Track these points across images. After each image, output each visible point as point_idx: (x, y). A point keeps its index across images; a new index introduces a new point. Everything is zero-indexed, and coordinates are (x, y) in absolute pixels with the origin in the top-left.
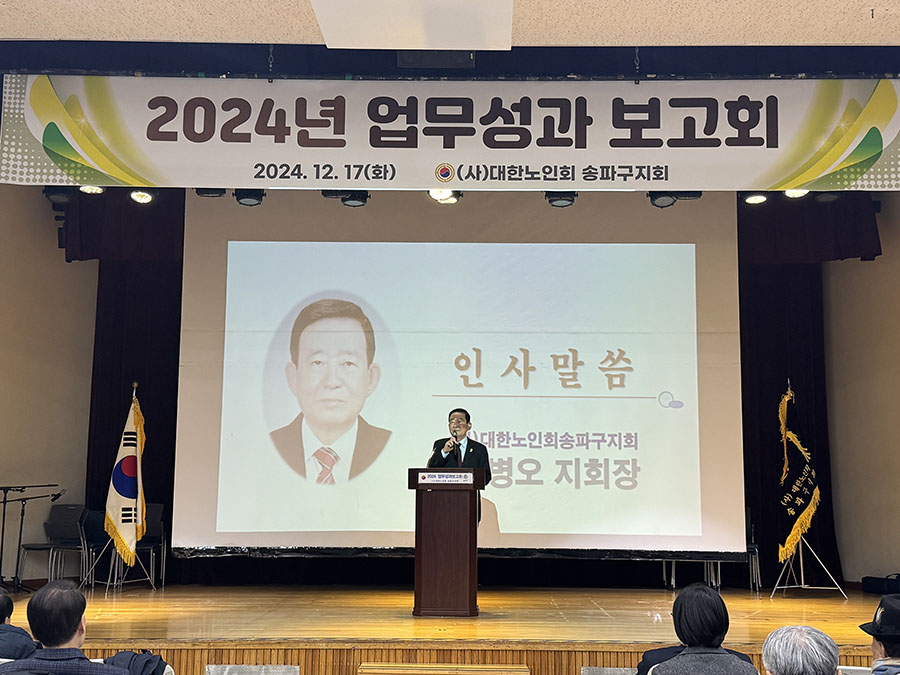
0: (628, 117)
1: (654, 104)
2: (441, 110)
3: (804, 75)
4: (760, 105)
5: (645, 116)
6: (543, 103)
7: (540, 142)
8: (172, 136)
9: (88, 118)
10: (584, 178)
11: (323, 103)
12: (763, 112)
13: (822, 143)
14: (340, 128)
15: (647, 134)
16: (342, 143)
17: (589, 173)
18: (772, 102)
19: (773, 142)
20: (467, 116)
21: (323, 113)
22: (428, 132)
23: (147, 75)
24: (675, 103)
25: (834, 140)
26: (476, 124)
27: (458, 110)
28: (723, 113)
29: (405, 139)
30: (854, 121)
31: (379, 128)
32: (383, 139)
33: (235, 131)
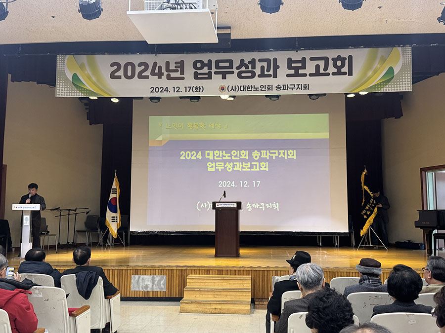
0: (293, 65)
1: (304, 60)
2: (221, 64)
3: (363, 46)
4: (346, 59)
5: (300, 65)
6: (260, 61)
7: (259, 76)
8: (119, 77)
9: (88, 71)
10: (276, 89)
11: (176, 63)
12: (347, 62)
13: (370, 73)
14: (182, 73)
15: (301, 72)
16: (183, 78)
17: (278, 88)
18: (350, 58)
19: (350, 74)
20: (231, 67)
21: (176, 67)
22: (216, 73)
23: (110, 54)
24: (312, 59)
25: (375, 72)
26: (234, 70)
27: (227, 64)
28: (331, 63)
29: (207, 76)
30: (383, 64)
31: (197, 72)
32: (199, 76)
33: (143, 75)
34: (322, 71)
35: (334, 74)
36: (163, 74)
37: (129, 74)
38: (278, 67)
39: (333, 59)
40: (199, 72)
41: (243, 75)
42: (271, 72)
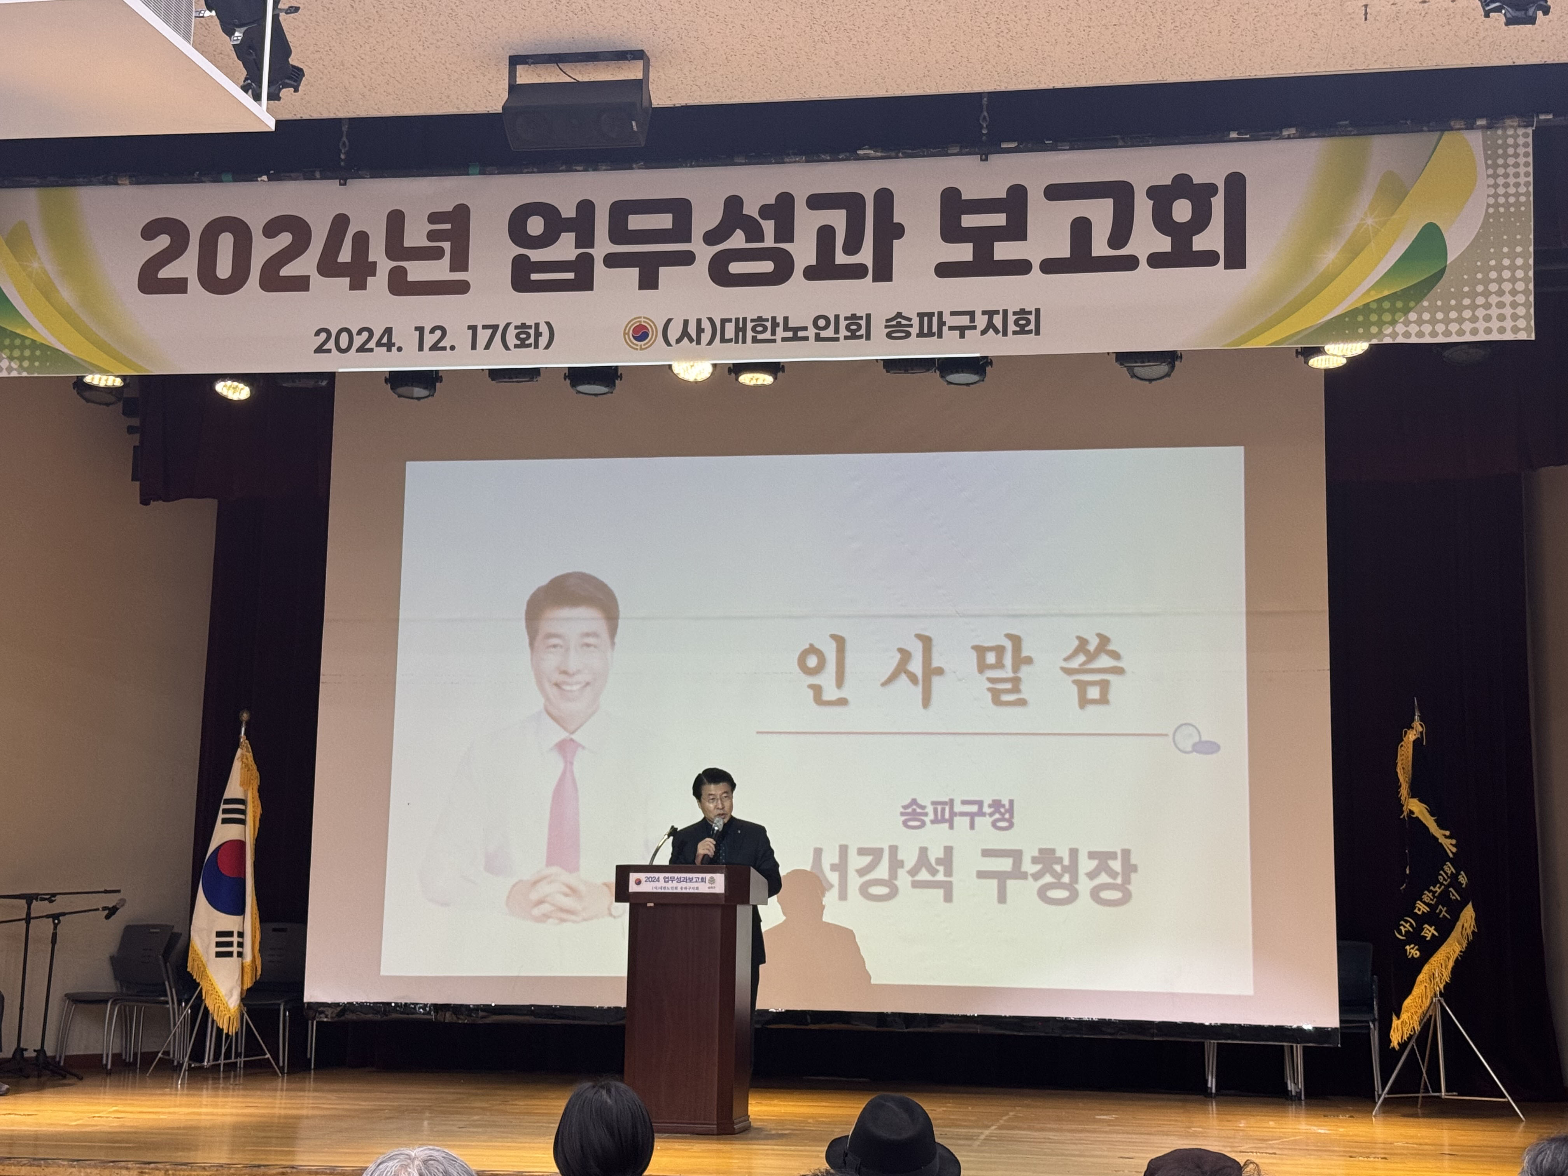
0: (969, 221)
1: (1018, 195)
2: (636, 222)
3: (1293, 131)
4: (1212, 189)
5: (999, 220)
6: (817, 202)
7: (811, 274)
9: (44, 260)
10: (889, 336)
11: (434, 218)
12: (1218, 204)
13: (1330, 256)
14: (460, 262)
15: (1003, 251)
16: (462, 287)
17: (897, 327)
18: (1236, 184)
20: (682, 231)
21: (432, 236)
22: (612, 261)
24: (1055, 193)
25: (1353, 251)
26: (696, 245)
27: (665, 221)
28: (1143, 208)
29: (571, 276)
30: (1392, 214)
31: (527, 257)
32: (534, 277)
33: (285, 272)
34: (1100, 248)
35: (1157, 260)
36: (372, 269)
37: (224, 269)
38: (899, 231)
39: (1153, 192)
40: (536, 255)
41: (736, 268)
42: (866, 256)
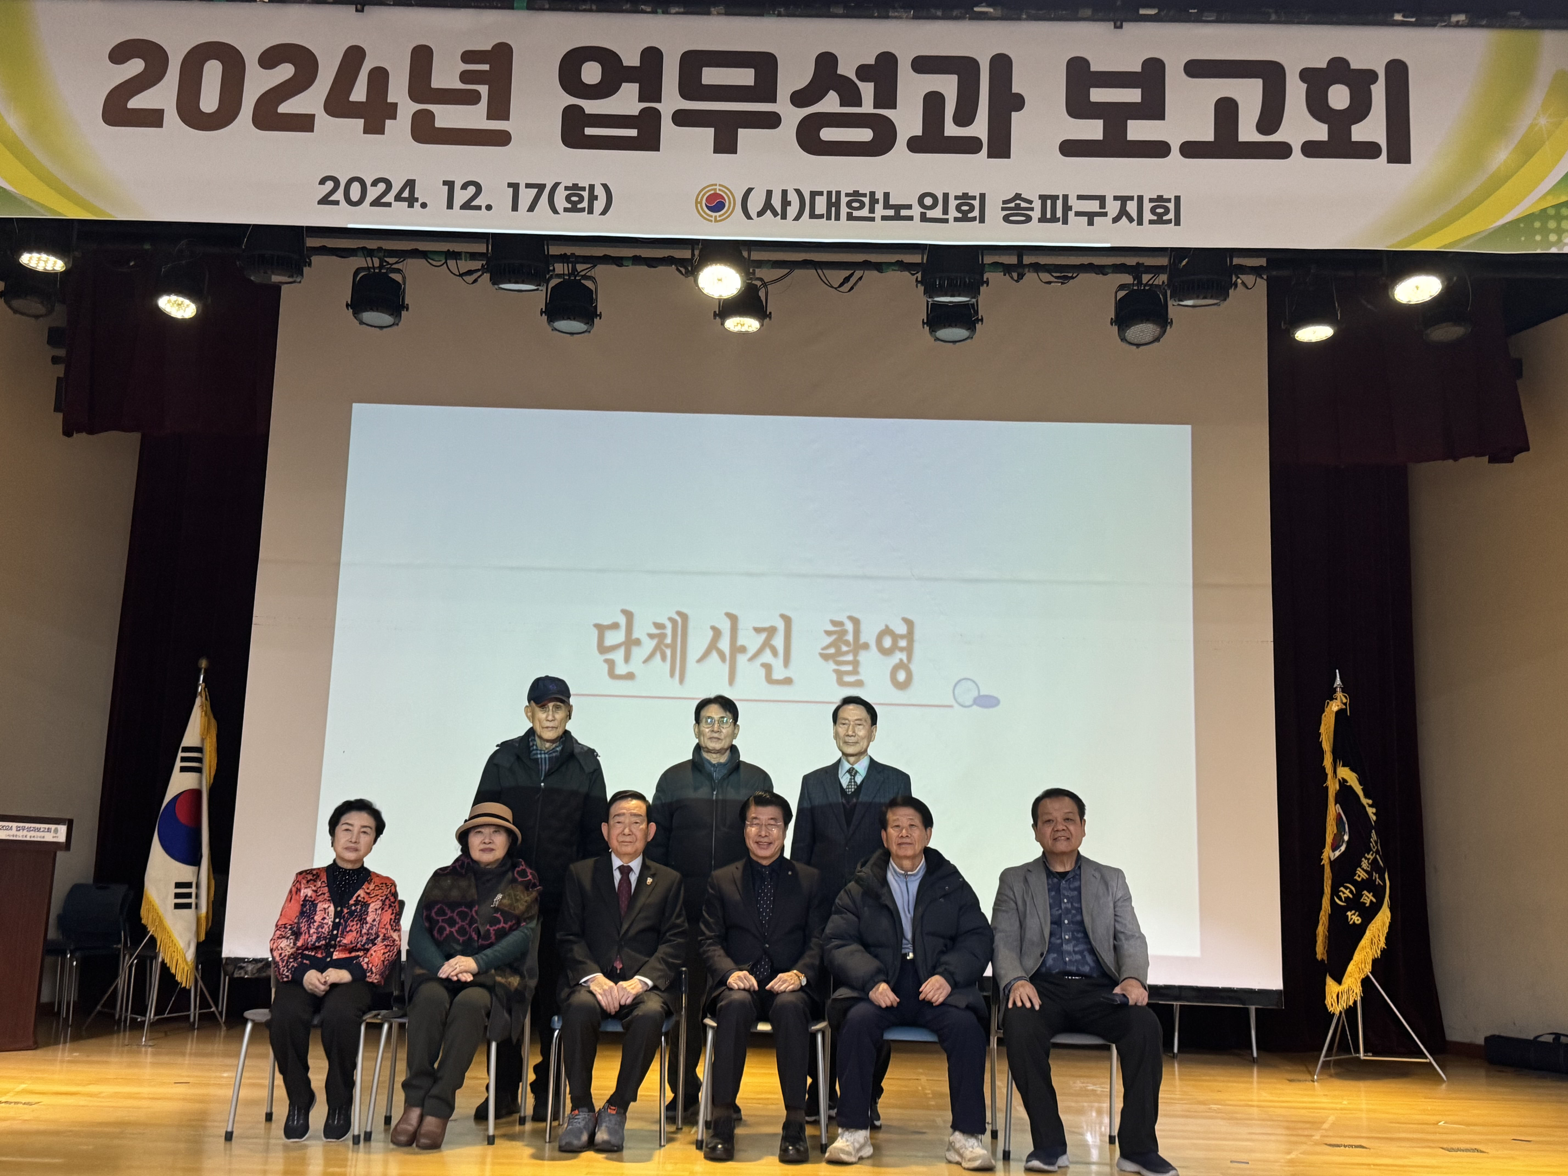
0: (1098, 95)
1: (1154, 70)
2: (711, 76)
3: (1462, 17)
4: (1372, 76)
5: (1133, 95)
6: (922, 65)
7: (915, 145)
8: (154, 118)
10: (1006, 219)
11: (468, 57)
12: (1379, 94)
13: (1501, 156)
14: (499, 108)
15: (1138, 130)
16: (502, 139)
17: (1016, 210)
18: (1398, 72)
19: (1399, 153)
20: (765, 89)
21: (465, 77)
22: (682, 118)
24: (1196, 69)
25: (1527, 151)
26: (782, 106)
27: (745, 77)
28: (1296, 92)
29: (633, 133)
31: (580, 109)
32: (589, 131)
33: (283, 109)
34: (1248, 132)
35: (1311, 149)
36: (392, 111)
37: (209, 101)
38: (1019, 103)
39: (1307, 74)
40: (591, 107)
41: (828, 134)
42: (979, 128)
